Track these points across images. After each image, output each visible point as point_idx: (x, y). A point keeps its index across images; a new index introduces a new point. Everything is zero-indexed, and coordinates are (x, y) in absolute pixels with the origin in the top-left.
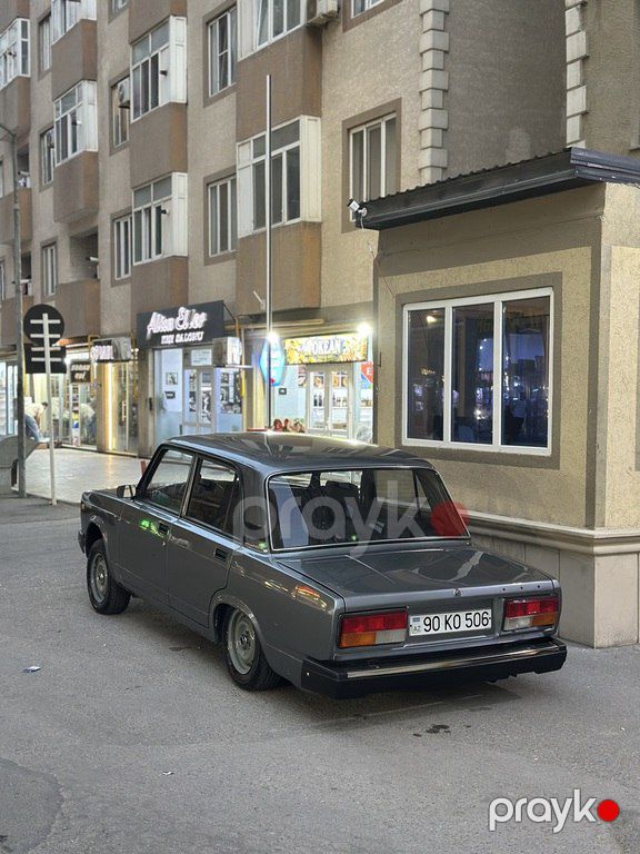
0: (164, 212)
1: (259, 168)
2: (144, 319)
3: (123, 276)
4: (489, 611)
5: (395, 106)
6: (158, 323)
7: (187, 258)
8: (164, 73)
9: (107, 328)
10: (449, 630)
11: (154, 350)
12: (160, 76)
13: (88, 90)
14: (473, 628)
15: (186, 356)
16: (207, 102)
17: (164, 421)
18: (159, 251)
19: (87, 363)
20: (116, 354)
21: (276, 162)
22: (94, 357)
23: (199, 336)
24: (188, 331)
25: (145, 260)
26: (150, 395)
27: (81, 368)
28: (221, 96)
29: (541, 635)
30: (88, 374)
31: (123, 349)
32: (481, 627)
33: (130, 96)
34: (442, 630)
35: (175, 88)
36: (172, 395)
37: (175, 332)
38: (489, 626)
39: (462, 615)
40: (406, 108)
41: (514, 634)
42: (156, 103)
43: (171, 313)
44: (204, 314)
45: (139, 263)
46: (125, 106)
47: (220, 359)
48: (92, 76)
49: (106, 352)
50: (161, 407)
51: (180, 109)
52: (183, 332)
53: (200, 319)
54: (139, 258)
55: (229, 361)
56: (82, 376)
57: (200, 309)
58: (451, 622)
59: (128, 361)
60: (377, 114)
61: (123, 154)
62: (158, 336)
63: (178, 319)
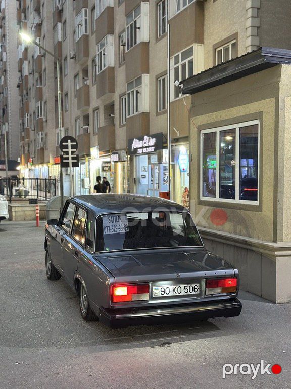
0: (139, 92)
1: (177, 70)
2: (130, 142)
3: (124, 123)
4: (198, 285)
5: (235, 36)
6: (136, 144)
7: (149, 113)
8: (139, 28)
9: (118, 147)
10: (175, 294)
11: (136, 156)
12: (137, 30)
13: (110, 39)
14: (189, 293)
15: (149, 158)
16: (157, 40)
17: (141, 188)
18: (137, 111)
19: (109, 162)
20: (120, 158)
21: (184, 66)
22: (112, 160)
23: (152, 149)
24: (148, 147)
25: (131, 115)
26: (135, 177)
27: (106, 165)
28: (163, 37)
29: (229, 297)
30: (110, 167)
31: (122, 156)
32: (194, 293)
33: (125, 40)
34: (171, 294)
35: (144, 35)
36: (144, 177)
37: (143, 148)
38: (198, 292)
39: (183, 286)
40: (240, 37)
41: (212, 296)
42: (135, 43)
43: (141, 139)
44: (154, 139)
45: (129, 116)
46: (124, 45)
47: (160, 160)
48: (111, 32)
49: (116, 157)
50: (139, 182)
51: (146, 45)
52: (146, 147)
53: (153, 141)
54: (129, 114)
55: (164, 160)
56: (107, 168)
57: (153, 136)
58: (176, 290)
59: (125, 161)
60: (227, 40)
61: (124, 67)
62: (136, 150)
63: (144, 141)
